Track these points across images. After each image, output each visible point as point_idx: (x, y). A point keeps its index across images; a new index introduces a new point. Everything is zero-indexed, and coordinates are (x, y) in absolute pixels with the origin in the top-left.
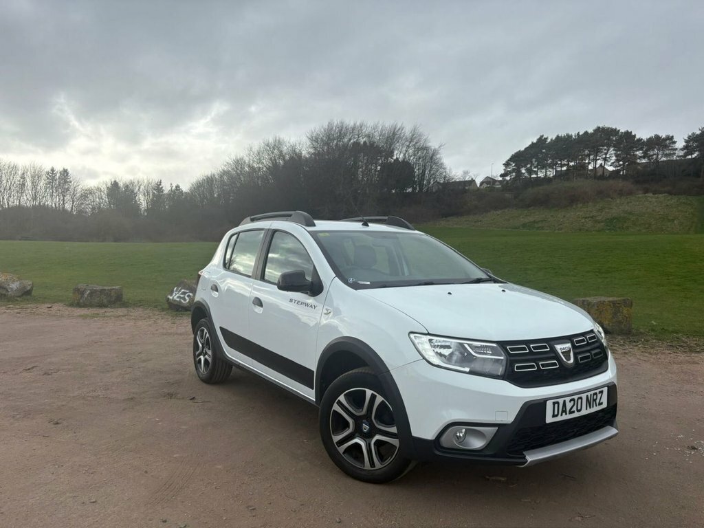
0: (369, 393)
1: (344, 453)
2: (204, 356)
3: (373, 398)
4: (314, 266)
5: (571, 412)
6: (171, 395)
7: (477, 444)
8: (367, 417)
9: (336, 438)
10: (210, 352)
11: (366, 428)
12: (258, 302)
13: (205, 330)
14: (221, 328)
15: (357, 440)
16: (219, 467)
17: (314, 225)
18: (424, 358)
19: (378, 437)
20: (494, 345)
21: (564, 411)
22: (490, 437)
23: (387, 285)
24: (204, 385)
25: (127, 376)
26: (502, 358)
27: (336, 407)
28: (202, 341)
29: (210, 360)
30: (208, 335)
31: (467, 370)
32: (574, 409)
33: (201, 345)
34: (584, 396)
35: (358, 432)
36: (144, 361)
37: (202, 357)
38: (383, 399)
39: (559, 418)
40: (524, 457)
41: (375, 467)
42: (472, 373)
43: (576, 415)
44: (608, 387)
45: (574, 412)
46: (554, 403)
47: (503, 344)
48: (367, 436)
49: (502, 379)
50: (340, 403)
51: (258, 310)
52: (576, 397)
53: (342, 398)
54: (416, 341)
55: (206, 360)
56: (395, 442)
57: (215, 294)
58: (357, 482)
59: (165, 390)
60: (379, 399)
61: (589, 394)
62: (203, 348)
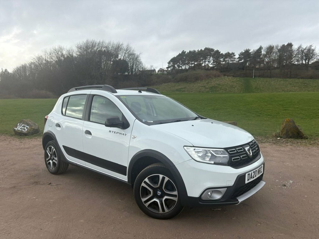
0: (161, 176)
1: (148, 207)
2: (52, 161)
3: (163, 178)
4: (122, 113)
5: (253, 177)
6: (36, 183)
7: (217, 197)
8: (160, 188)
9: (144, 200)
10: (56, 159)
11: (159, 193)
12: (88, 132)
13: (53, 147)
14: (63, 146)
15: (155, 200)
16: (82, 221)
17: (116, 92)
18: (193, 159)
19: (166, 197)
20: (223, 150)
21: (251, 177)
22: (223, 193)
23: (162, 122)
24: (53, 175)
25: (6, 174)
26: (227, 156)
27: (143, 184)
28: (51, 153)
29: (56, 162)
30: (54, 150)
31: (213, 162)
32: (254, 176)
33: (49, 155)
34: (257, 169)
35: (155, 195)
36: (12, 165)
37: (51, 161)
38: (169, 179)
39: (250, 181)
40: (238, 200)
41: (165, 212)
42: (215, 164)
43: (255, 178)
44: (263, 164)
45: (254, 177)
46: (248, 174)
47: (226, 149)
48: (160, 197)
49: (228, 166)
50: (145, 182)
51: (89, 137)
52: (255, 170)
53: (146, 180)
54: (188, 150)
55: (54, 163)
56: (176, 199)
57: (58, 128)
58: (156, 220)
59: (32, 181)
60: (167, 179)
61: (258, 168)
62: (51, 156)
